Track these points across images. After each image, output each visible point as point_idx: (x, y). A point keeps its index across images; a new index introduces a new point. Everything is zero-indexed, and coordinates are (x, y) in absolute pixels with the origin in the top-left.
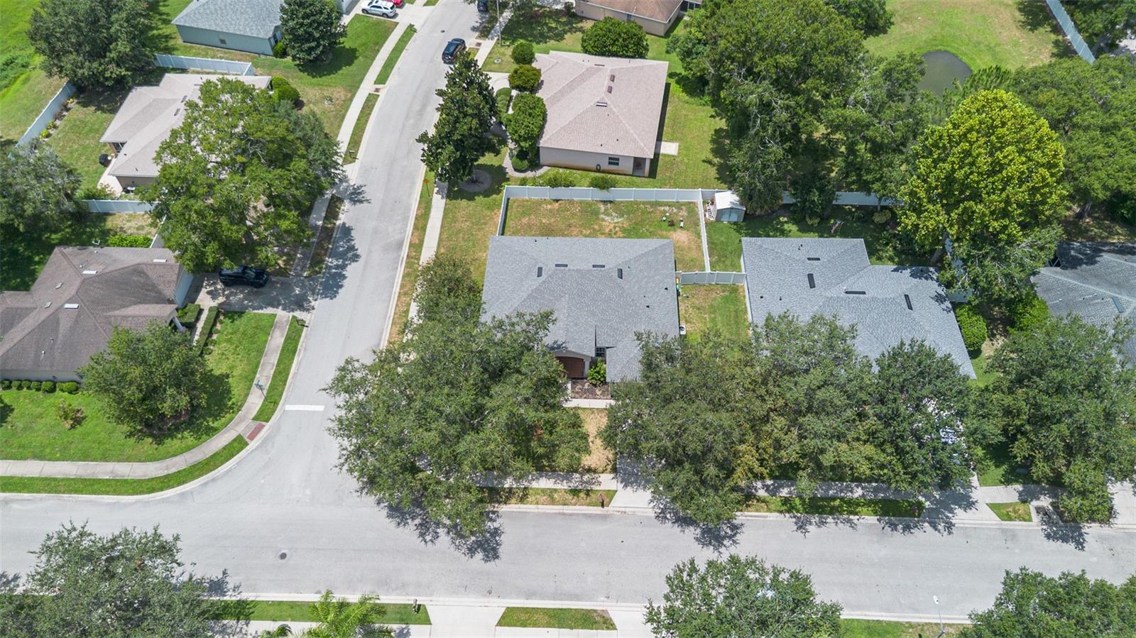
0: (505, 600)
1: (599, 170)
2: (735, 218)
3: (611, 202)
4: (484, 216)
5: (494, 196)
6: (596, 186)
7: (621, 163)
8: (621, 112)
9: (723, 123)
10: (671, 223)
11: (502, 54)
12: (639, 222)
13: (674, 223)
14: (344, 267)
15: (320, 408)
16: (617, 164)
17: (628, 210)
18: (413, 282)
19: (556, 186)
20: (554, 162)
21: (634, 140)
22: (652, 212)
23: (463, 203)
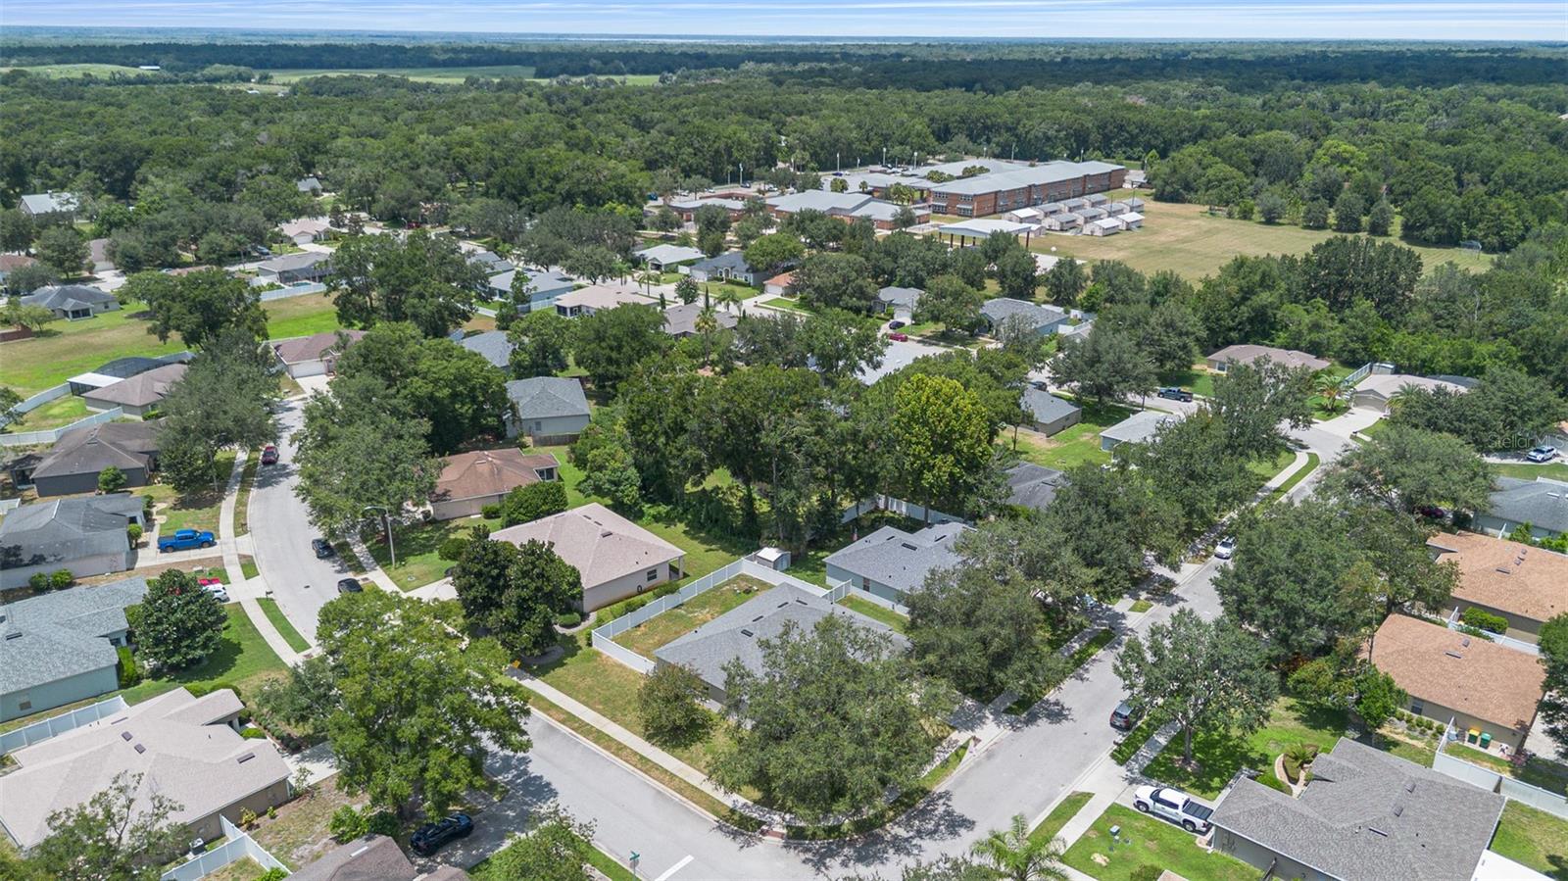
1: (640, 592)
2: (785, 565)
3: (682, 605)
4: (595, 667)
5: (580, 652)
6: (667, 593)
7: (658, 574)
8: (626, 534)
9: (681, 527)
10: (748, 592)
11: (407, 573)
12: (724, 603)
13: (749, 589)
14: (525, 772)
15: (689, 859)
16: (655, 577)
17: (702, 602)
18: (611, 739)
19: (634, 610)
20: (597, 604)
21: (659, 548)
22: (722, 594)
23: (559, 671)
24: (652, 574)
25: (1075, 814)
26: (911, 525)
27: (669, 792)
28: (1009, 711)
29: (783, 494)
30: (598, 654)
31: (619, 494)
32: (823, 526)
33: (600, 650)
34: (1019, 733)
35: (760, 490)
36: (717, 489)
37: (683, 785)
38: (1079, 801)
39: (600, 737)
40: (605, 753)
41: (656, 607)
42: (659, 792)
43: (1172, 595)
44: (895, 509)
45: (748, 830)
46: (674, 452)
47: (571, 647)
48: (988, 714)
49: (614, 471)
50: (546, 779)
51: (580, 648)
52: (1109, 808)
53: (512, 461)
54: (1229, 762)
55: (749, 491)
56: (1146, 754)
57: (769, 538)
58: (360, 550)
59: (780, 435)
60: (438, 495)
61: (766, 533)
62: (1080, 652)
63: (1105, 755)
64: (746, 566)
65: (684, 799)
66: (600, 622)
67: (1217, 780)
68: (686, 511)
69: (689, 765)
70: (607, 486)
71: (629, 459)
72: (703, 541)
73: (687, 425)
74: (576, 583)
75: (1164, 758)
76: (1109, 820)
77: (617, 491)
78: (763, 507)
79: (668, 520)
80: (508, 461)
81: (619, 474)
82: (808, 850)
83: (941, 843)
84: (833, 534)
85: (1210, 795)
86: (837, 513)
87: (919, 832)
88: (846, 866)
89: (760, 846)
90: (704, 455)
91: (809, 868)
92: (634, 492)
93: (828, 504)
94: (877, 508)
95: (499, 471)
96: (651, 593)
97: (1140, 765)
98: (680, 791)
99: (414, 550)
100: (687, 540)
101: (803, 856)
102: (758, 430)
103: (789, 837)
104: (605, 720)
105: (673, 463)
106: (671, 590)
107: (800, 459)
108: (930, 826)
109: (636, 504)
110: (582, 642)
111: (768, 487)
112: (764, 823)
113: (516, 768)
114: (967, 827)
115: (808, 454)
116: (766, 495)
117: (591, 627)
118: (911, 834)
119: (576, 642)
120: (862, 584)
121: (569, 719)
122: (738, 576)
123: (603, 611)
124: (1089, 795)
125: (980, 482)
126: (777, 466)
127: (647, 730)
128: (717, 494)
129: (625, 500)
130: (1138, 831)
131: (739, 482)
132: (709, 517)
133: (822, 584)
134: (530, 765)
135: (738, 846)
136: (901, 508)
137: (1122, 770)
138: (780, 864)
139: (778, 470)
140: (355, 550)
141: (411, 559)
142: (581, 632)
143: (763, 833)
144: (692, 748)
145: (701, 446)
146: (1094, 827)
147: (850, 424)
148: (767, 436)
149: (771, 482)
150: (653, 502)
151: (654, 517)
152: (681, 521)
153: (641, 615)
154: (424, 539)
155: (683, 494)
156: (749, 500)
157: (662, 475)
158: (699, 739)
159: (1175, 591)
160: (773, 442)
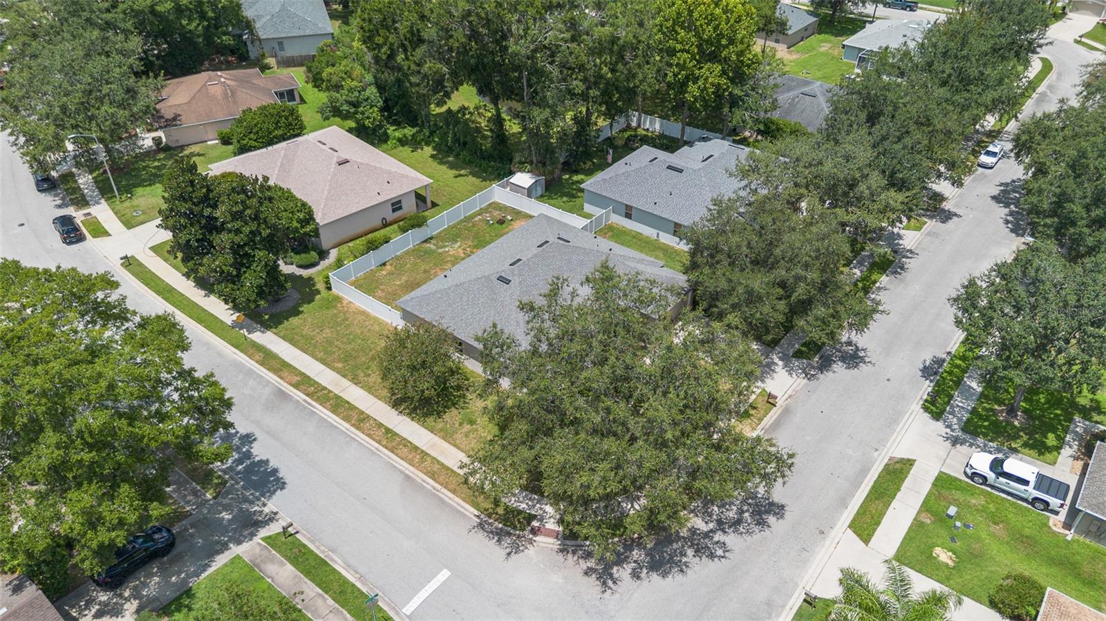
0: (839, 524)
1: (386, 224)
2: (540, 191)
3: (431, 238)
4: (335, 315)
5: (318, 297)
6: (413, 227)
7: (404, 204)
8: (365, 161)
9: (428, 150)
10: (501, 222)
11: (133, 206)
12: (476, 236)
13: (503, 220)
14: (248, 455)
15: (444, 575)
16: (400, 208)
17: (453, 235)
18: (352, 408)
19: (377, 248)
20: (337, 240)
21: (403, 176)
22: (474, 225)
23: (294, 321)
24: (396, 205)
25: (899, 490)
26: (669, 144)
27: (419, 476)
28: (798, 355)
29: (535, 114)
30: (338, 299)
31: (359, 116)
32: (578, 147)
33: (341, 294)
34: (814, 383)
35: (510, 109)
36: (463, 109)
37: (437, 467)
38: (901, 471)
39: (339, 405)
40: (344, 426)
41: (402, 243)
42: (408, 477)
43: (943, 210)
44: (647, 126)
45: (515, 528)
46: (413, 67)
47: (307, 290)
48: (776, 360)
49: (351, 90)
50: (273, 464)
51: (318, 292)
52: (936, 479)
53: (247, 82)
54: (1058, 412)
55: (498, 110)
56: (962, 404)
57: (521, 163)
58: (85, 181)
59: (533, 42)
60: (166, 121)
61: (517, 158)
62: (863, 279)
63: (916, 407)
64: (499, 193)
65: (438, 486)
66: (339, 263)
67: (1051, 436)
68: (432, 133)
69: (444, 438)
70: (345, 107)
71: (369, 78)
72: (452, 166)
73: (425, 35)
74: (309, 218)
75: (984, 409)
76: (939, 496)
77: (356, 113)
78: (513, 127)
79: (415, 143)
80: (242, 81)
81: (356, 94)
82: (588, 555)
83: (749, 538)
84: (587, 155)
85: (1048, 456)
86: (593, 133)
87: (720, 522)
88: (638, 578)
89: (531, 551)
90: (445, 69)
91: (592, 582)
92: (375, 113)
93: (583, 123)
94: (629, 127)
95: (233, 93)
96: (395, 226)
97: (960, 420)
98: (433, 476)
99: (145, 180)
100: (434, 164)
101: (584, 565)
102: (504, 37)
103: (565, 537)
104: (345, 382)
105: (414, 79)
106: (418, 223)
107: (554, 71)
108: (732, 514)
109: (380, 126)
110: (320, 286)
111: (518, 106)
112: (535, 517)
113: (238, 449)
114: (775, 514)
115: (563, 66)
116: (516, 115)
117: (330, 268)
118: (711, 526)
119: (314, 285)
120: (624, 211)
121: (304, 382)
122: (490, 204)
123: (345, 248)
124: (910, 463)
125: (747, 95)
126: (528, 80)
127: (393, 394)
128: (464, 115)
129: (366, 122)
130: (977, 510)
131: (486, 101)
132: (456, 140)
133: (579, 211)
134: (255, 445)
135: (503, 553)
136: (654, 125)
137: (939, 426)
138: (557, 578)
139: (530, 86)
140: (80, 181)
141: (139, 191)
142: (319, 273)
143: (535, 532)
144: (447, 417)
145: (442, 59)
146: (926, 507)
147: (607, 29)
148: (516, 44)
149: (521, 100)
150: (398, 124)
151: (400, 140)
152: (428, 144)
153: (385, 252)
154: (155, 168)
155: (428, 114)
156: (498, 121)
157: (404, 95)
158: (454, 404)
159: (946, 206)
160: (523, 52)
